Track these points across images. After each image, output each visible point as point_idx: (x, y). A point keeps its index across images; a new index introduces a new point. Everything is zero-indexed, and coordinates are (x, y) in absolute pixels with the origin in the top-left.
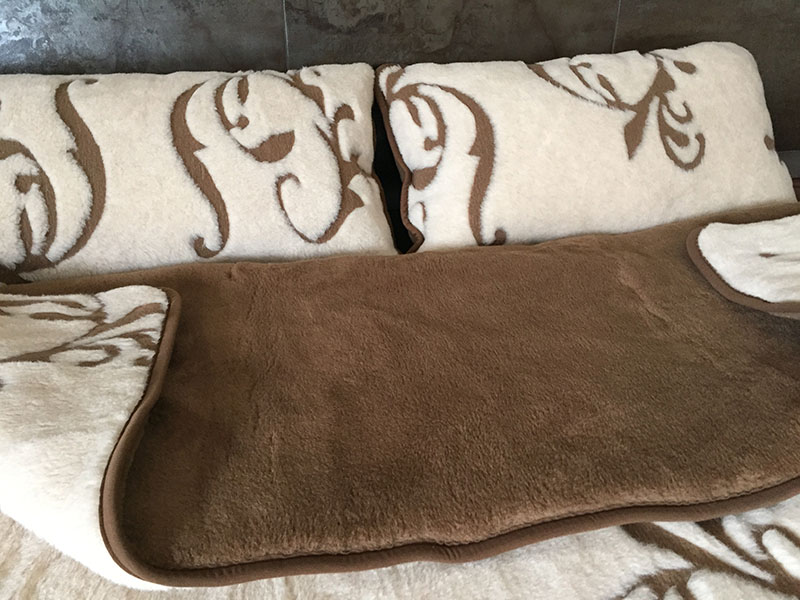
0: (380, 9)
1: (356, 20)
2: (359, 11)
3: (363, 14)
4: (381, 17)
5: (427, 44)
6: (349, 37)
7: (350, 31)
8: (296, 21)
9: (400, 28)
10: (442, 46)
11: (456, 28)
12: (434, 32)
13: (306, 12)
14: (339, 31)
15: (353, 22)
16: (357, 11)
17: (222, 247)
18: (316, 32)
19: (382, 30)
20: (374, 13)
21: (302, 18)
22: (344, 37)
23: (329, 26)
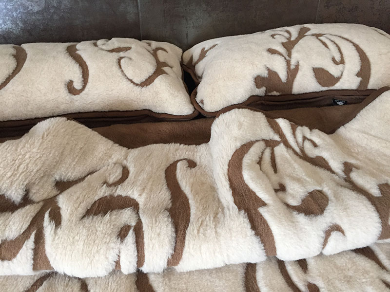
17: (84, 87)
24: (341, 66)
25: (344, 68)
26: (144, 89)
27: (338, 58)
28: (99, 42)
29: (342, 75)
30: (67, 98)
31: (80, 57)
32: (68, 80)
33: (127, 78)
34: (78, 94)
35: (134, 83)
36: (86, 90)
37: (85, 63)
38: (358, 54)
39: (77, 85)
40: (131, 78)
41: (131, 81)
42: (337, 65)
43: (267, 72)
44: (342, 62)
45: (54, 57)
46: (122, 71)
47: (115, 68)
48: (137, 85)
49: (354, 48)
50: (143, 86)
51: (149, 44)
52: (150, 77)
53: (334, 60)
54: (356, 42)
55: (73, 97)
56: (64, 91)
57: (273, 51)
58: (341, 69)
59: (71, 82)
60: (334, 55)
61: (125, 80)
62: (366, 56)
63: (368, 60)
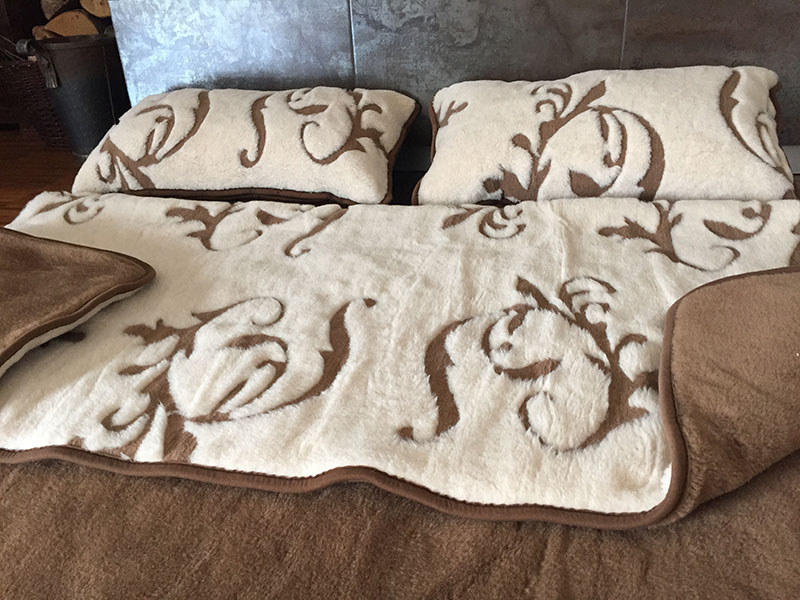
0: (421, 14)
1: (403, 21)
2: (404, 14)
3: (407, 17)
4: (421, 19)
5: (458, 40)
6: (397, 35)
7: (398, 30)
8: (359, 23)
9: (436, 27)
10: (470, 41)
11: (480, 27)
12: (463, 31)
13: (366, 16)
14: (390, 30)
15: (400, 24)
16: (402, 15)
17: (257, 159)
18: (374, 31)
19: (422, 29)
20: (416, 16)
21: (363, 21)
22: (394, 34)
23: (382, 26)
24: (616, 168)
25: (619, 172)
26: (324, 167)
27: (614, 156)
29: (613, 182)
30: (239, 170)
32: (241, 149)
33: (307, 152)
34: (250, 167)
35: (315, 160)
36: (260, 162)
37: (264, 127)
38: (649, 150)
39: (251, 156)
40: (310, 151)
41: (312, 157)
42: (610, 166)
43: (501, 174)
44: (621, 161)
45: (233, 118)
46: (303, 142)
47: (295, 138)
48: (317, 161)
49: (647, 140)
50: (323, 164)
52: (334, 153)
53: (607, 161)
54: (659, 129)
55: (246, 169)
56: (236, 162)
57: (519, 141)
58: (613, 174)
59: (245, 151)
60: (611, 151)
61: (304, 154)
62: (663, 155)
63: (664, 162)
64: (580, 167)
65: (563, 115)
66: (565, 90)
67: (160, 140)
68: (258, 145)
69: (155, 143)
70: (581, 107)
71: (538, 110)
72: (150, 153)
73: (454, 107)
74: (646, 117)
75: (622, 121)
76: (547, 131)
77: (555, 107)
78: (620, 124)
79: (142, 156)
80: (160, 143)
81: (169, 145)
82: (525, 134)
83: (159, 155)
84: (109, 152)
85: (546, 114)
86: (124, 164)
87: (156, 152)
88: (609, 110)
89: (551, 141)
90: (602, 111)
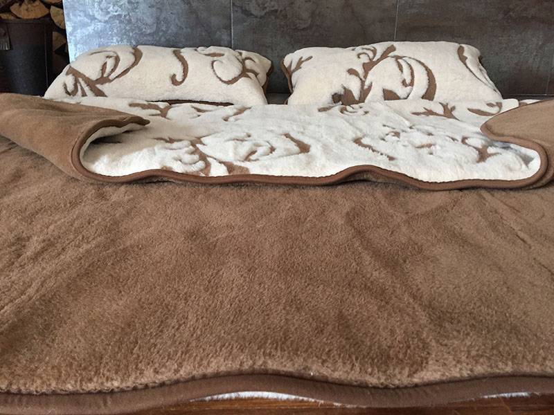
0: (276, 8)
1: (265, 12)
2: (266, 8)
3: (267, 10)
4: (276, 11)
5: (298, 25)
6: (261, 20)
7: (261, 17)
8: (237, 11)
9: (285, 17)
10: (305, 26)
11: (312, 18)
12: (302, 19)
13: (241, 8)
14: (256, 17)
15: (263, 13)
16: (264, 8)
17: (183, 80)
18: (246, 17)
19: (277, 18)
20: (273, 9)
21: (239, 10)
22: (258, 19)
23: (252, 14)
24: (409, 88)
25: (411, 90)
26: (229, 86)
27: (408, 81)
28: (200, 49)
29: (408, 96)
30: (170, 87)
31: (183, 57)
32: (172, 74)
33: (217, 77)
34: (179, 85)
35: (223, 81)
36: (185, 82)
37: (186, 62)
38: (427, 78)
39: (179, 78)
40: (219, 76)
41: (221, 80)
42: (406, 86)
43: (343, 90)
44: (412, 84)
46: (214, 71)
47: (209, 68)
48: (225, 82)
49: (425, 72)
50: (229, 84)
51: (241, 54)
52: (235, 78)
53: (404, 83)
54: (430, 67)
55: (175, 87)
56: (169, 82)
57: (352, 72)
58: (408, 91)
59: (174, 75)
60: (405, 78)
61: (215, 78)
62: (435, 81)
63: (436, 85)
64: (389, 87)
65: (374, 60)
66: (372, 49)
67: (112, 68)
68: (184, 72)
69: (108, 69)
70: (384, 56)
71: (359, 57)
72: (105, 75)
73: (303, 60)
74: (422, 61)
75: (409, 63)
76: (368, 67)
77: (368, 56)
78: (408, 64)
79: (99, 77)
80: (112, 70)
81: (119, 71)
82: (354, 68)
83: (111, 77)
84: (73, 75)
85: (365, 59)
86: (86, 82)
87: (109, 75)
88: (401, 58)
89: (371, 72)
90: (397, 58)
